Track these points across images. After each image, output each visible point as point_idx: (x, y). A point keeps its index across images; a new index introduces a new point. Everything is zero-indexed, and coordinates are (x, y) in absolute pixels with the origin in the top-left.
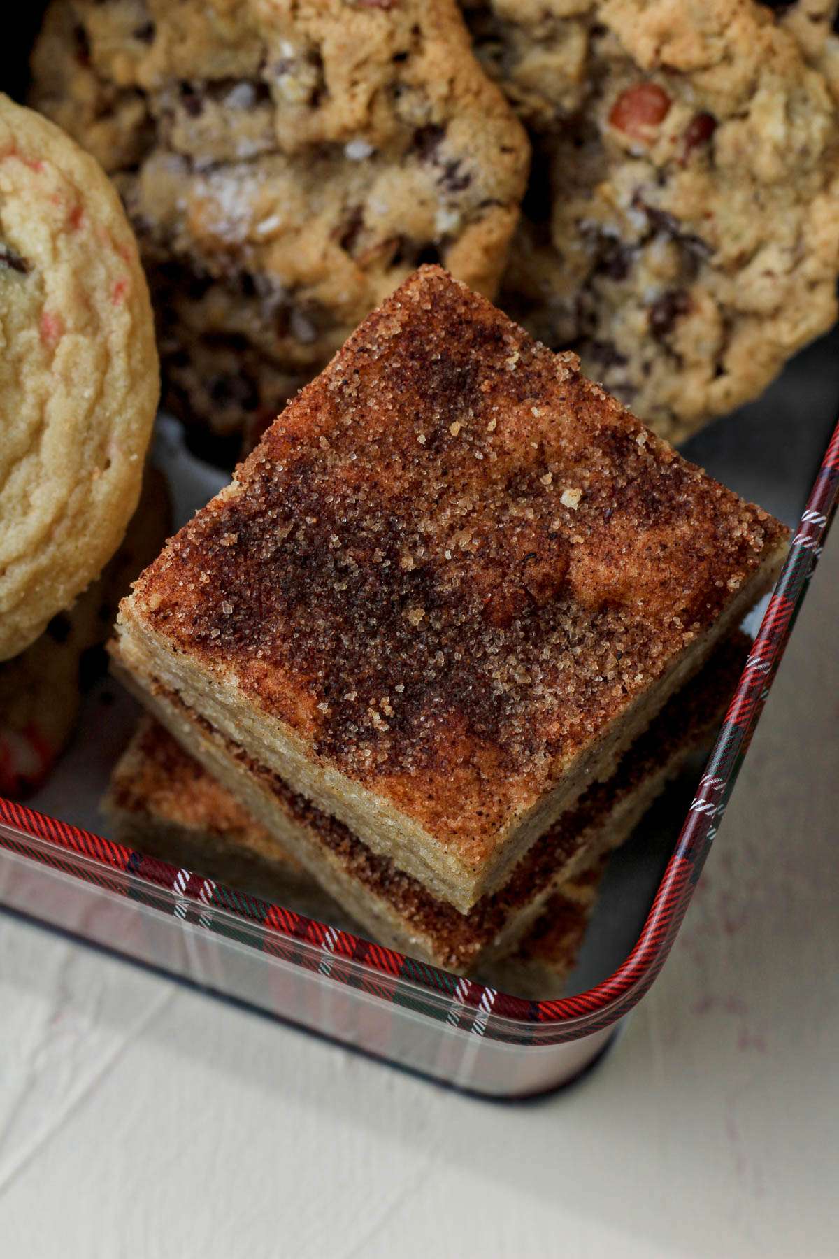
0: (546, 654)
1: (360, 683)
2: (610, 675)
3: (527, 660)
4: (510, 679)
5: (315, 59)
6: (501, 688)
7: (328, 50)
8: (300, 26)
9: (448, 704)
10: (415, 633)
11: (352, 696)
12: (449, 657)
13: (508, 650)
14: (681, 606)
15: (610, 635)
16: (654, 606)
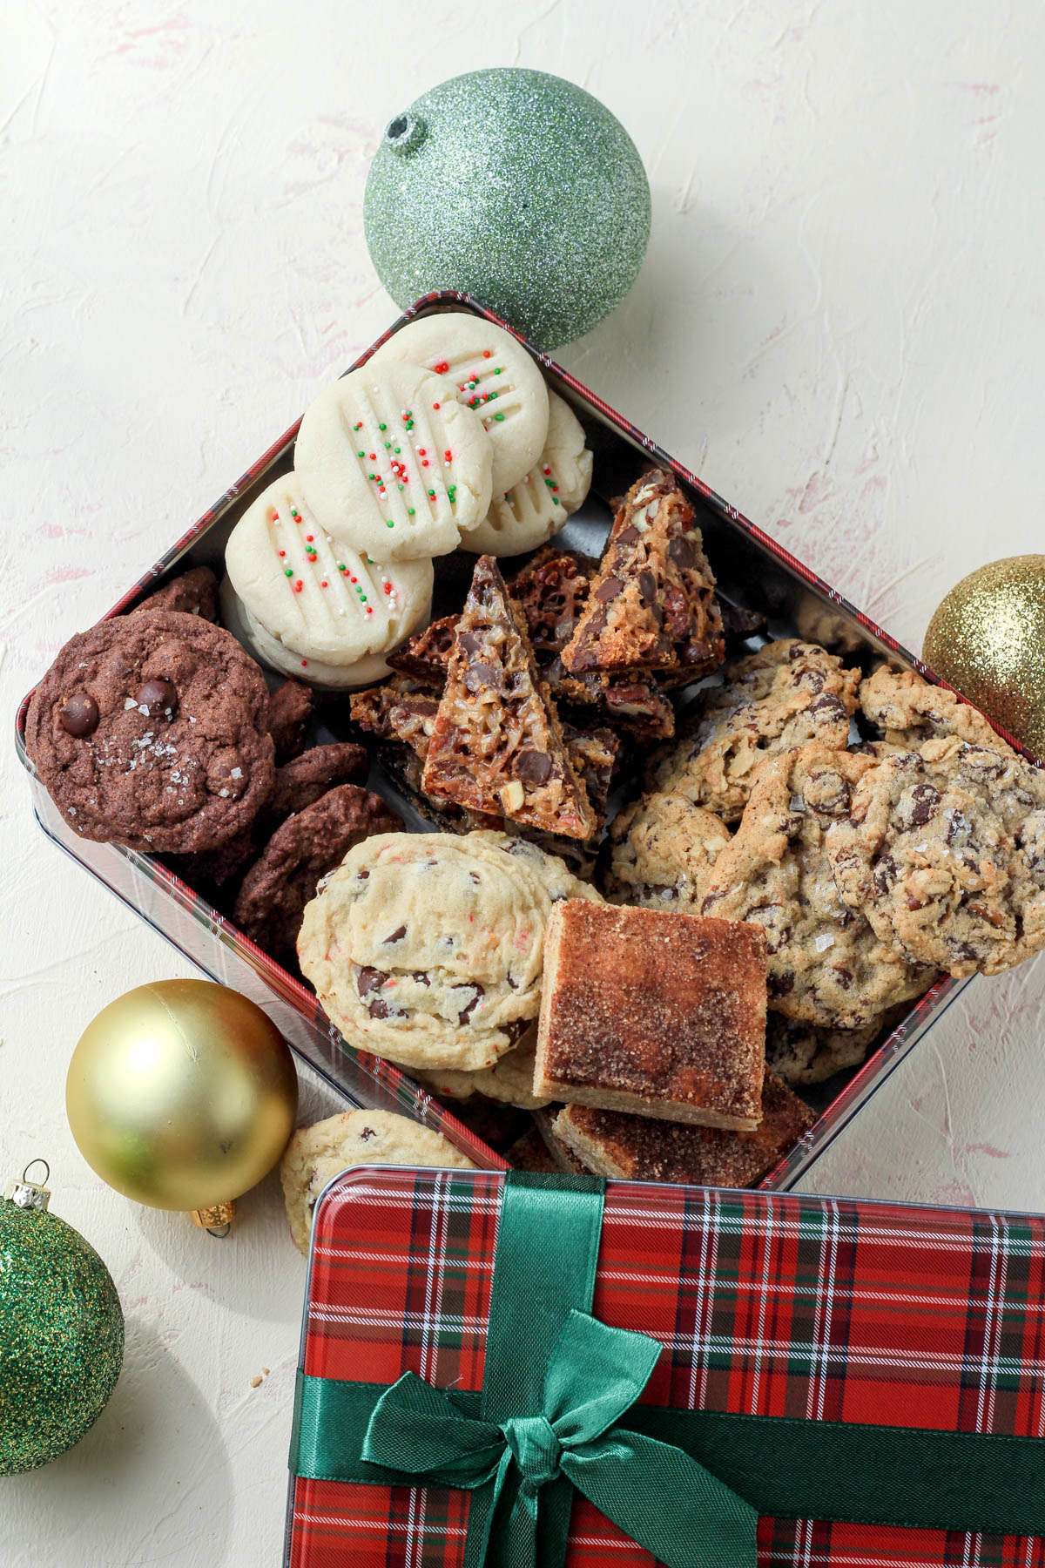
0: (723, 1156)
1: (651, 1156)
2: (747, 1167)
3: (716, 1157)
4: (708, 1163)
5: (694, 883)
6: (704, 1166)
7: (698, 880)
8: (690, 868)
9: (683, 1169)
10: (674, 1140)
11: (647, 1161)
12: (686, 1152)
13: (709, 1152)
14: (778, 1144)
15: (749, 1152)
16: (767, 1144)
